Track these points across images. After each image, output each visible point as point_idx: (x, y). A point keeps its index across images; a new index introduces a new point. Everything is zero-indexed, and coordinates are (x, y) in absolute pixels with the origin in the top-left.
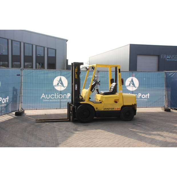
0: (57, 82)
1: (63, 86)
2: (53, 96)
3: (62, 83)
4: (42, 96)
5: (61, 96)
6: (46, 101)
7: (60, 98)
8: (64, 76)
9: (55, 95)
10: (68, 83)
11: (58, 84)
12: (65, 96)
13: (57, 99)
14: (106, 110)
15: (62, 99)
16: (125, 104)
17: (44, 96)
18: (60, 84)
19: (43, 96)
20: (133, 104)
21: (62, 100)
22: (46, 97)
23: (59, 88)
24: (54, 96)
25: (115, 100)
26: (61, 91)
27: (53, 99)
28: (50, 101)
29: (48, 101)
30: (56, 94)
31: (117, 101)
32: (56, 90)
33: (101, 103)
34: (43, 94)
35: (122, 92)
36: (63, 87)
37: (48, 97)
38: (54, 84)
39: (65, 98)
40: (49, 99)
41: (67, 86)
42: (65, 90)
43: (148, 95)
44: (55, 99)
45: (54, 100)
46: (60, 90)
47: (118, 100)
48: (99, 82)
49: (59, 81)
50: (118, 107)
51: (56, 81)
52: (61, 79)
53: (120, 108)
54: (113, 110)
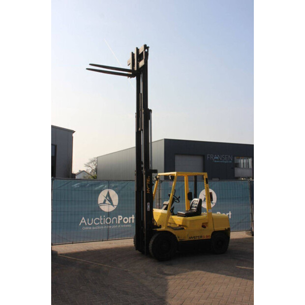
0: (103, 199)
1: (112, 204)
2: (97, 221)
3: (110, 201)
4: (82, 222)
5: (108, 221)
6: (87, 228)
7: (107, 223)
8: (113, 188)
9: (100, 218)
10: (119, 200)
11: (104, 202)
12: (115, 220)
13: (103, 225)
14: (192, 239)
15: (111, 224)
16: (217, 229)
17: (85, 222)
18: (107, 202)
19: (83, 220)
20: (227, 228)
21: (110, 227)
22: (87, 222)
23: (106, 208)
24: (99, 221)
25: (203, 223)
26: (109, 212)
27: (97, 225)
28: (94, 228)
29: (90, 228)
30: (103, 217)
31: (205, 225)
32: (102, 210)
33: (183, 229)
34: (83, 218)
35: (211, 211)
36: (112, 206)
37: (90, 222)
38: (99, 203)
39: (115, 224)
40: (91, 226)
41: (117, 205)
42: (114, 210)
43: (230, 214)
44: (100, 225)
45: (99, 227)
46: (107, 211)
47: (207, 223)
48: (179, 197)
49: (106, 197)
50: (207, 234)
51: (101, 198)
52: (108, 193)
53: (210, 235)
54: (201, 239)
